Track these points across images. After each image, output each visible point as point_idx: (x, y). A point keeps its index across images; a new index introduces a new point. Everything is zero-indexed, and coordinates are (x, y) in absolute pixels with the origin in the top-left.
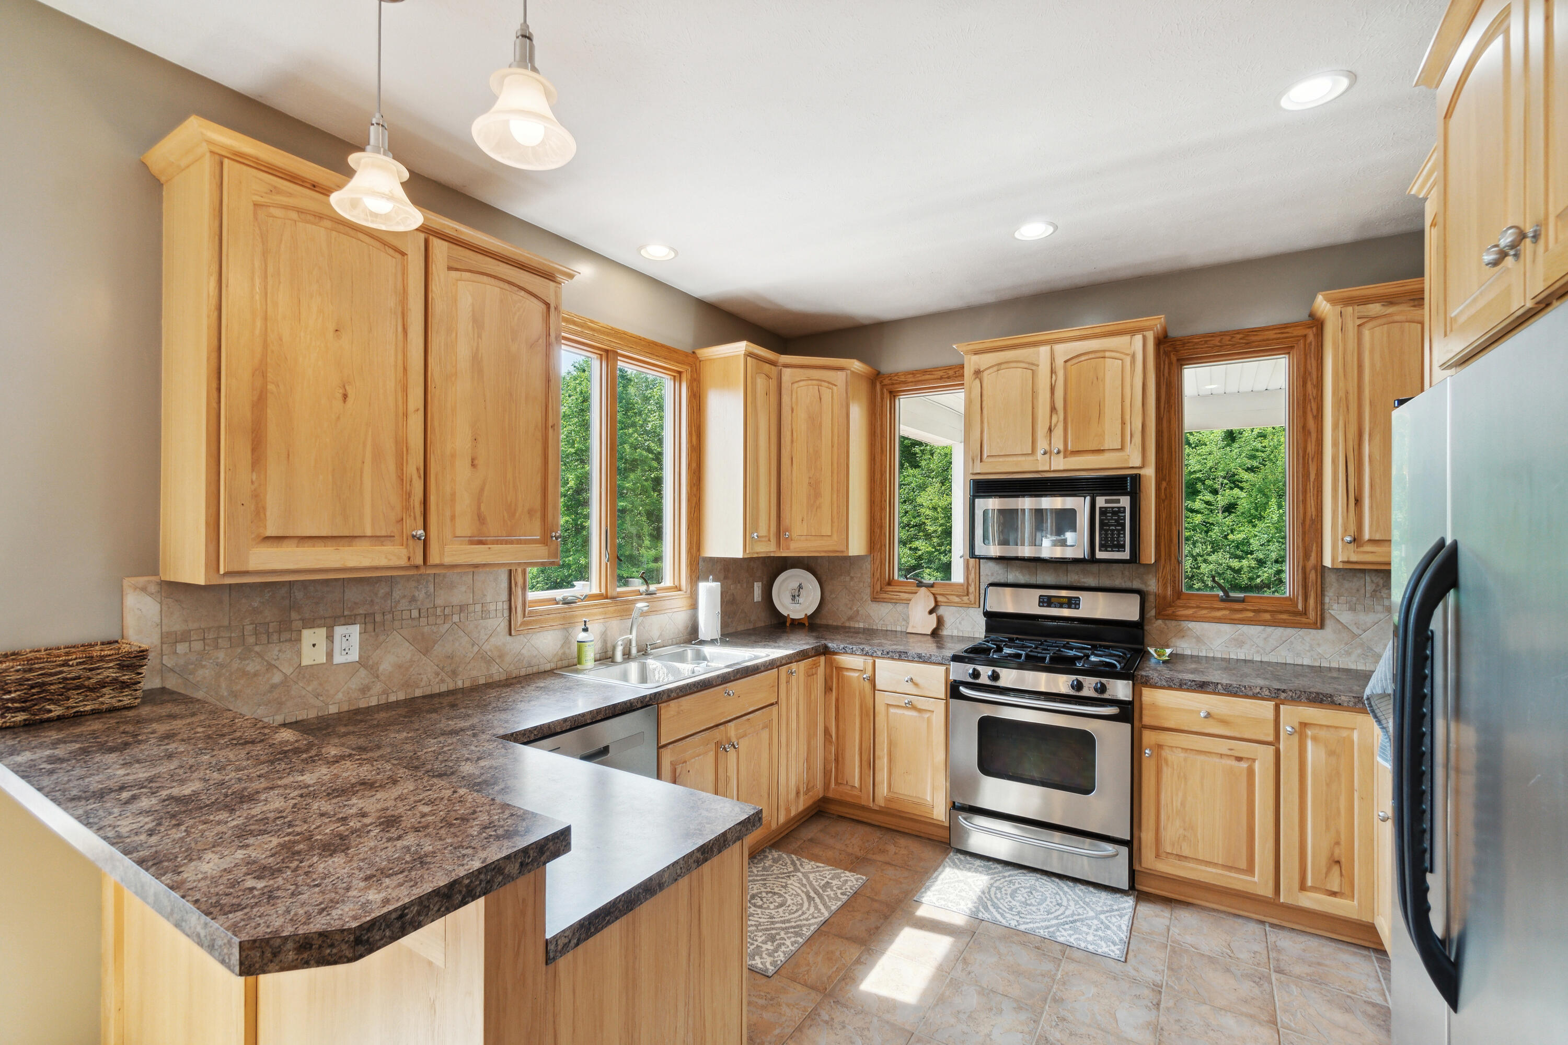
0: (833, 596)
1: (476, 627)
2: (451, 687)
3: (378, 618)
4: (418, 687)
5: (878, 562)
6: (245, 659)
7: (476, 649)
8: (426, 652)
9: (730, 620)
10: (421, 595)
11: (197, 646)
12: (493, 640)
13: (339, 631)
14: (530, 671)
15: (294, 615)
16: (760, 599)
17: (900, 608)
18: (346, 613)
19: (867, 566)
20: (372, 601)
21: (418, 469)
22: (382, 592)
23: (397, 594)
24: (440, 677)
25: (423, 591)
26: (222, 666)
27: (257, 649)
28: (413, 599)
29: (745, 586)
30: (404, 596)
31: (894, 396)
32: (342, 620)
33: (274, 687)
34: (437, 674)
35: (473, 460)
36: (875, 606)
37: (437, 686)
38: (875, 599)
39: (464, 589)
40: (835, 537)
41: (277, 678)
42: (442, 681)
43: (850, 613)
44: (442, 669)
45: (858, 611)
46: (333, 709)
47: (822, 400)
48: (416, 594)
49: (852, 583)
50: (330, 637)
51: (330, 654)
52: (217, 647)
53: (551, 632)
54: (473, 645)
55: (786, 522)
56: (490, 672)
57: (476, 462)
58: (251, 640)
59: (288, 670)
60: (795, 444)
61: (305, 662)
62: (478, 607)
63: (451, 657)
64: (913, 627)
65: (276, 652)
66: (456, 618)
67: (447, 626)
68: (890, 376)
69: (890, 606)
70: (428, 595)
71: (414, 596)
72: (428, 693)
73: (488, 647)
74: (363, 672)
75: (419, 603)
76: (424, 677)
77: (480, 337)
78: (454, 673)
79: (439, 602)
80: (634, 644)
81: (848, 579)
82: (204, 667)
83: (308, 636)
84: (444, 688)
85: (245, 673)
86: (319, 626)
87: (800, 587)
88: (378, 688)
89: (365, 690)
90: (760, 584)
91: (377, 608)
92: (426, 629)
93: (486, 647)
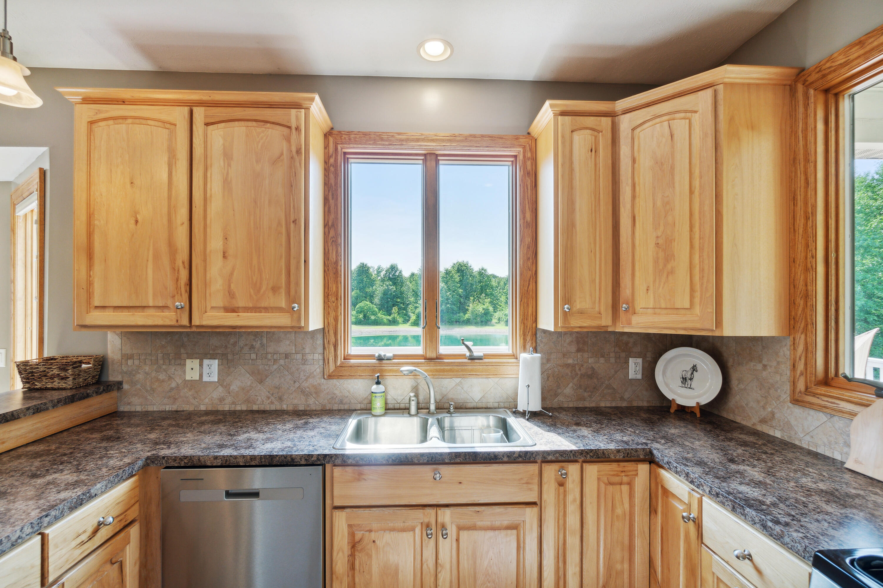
0: (742, 386)
1: (297, 370)
2: (278, 408)
3: (230, 357)
4: (255, 404)
5: (801, 348)
6: (158, 372)
7: (297, 385)
8: (261, 382)
9: (586, 394)
10: (257, 345)
11: (137, 362)
12: (311, 380)
13: (206, 362)
14: (342, 407)
15: (182, 351)
16: (639, 376)
17: (839, 423)
18: (211, 352)
19: (785, 351)
20: (226, 346)
21: (183, 263)
22: (232, 341)
23: (241, 343)
24: (270, 400)
25: (259, 342)
26: (147, 374)
27: (164, 367)
28: (252, 347)
29: (612, 360)
30: (246, 345)
31: (837, 95)
32: (209, 356)
33: (172, 389)
34: (269, 398)
35: (224, 253)
36: (797, 411)
37: (268, 406)
38: (796, 401)
39: (288, 342)
40: (697, 310)
41: (173, 385)
42: (272, 403)
43: (763, 414)
44: (272, 395)
45: (773, 414)
46: (203, 408)
47: (675, 137)
48: (254, 344)
49: (764, 374)
50: (201, 365)
51: (201, 375)
52: (145, 364)
53: (361, 380)
54: (295, 382)
55: (626, 291)
56: (308, 403)
57: (226, 255)
58: (161, 362)
59: (179, 381)
60: (637, 200)
61: (188, 378)
62: (299, 356)
63: (278, 388)
64: (856, 461)
65: (173, 370)
66: (282, 362)
67: (275, 367)
68: (818, 68)
69: (822, 417)
70: (262, 345)
71: (252, 345)
72: (262, 409)
73: (306, 385)
74: (220, 389)
75: (256, 350)
76: (259, 398)
77: (229, 165)
78: (280, 399)
79: (270, 350)
80: (432, 401)
81: (759, 367)
82: (139, 373)
83: (192, 364)
84: (273, 408)
85: (158, 380)
86: (196, 358)
87: (694, 369)
88: (229, 400)
89: (221, 400)
90: (640, 360)
91: (229, 350)
92: (261, 367)
93: (305, 384)
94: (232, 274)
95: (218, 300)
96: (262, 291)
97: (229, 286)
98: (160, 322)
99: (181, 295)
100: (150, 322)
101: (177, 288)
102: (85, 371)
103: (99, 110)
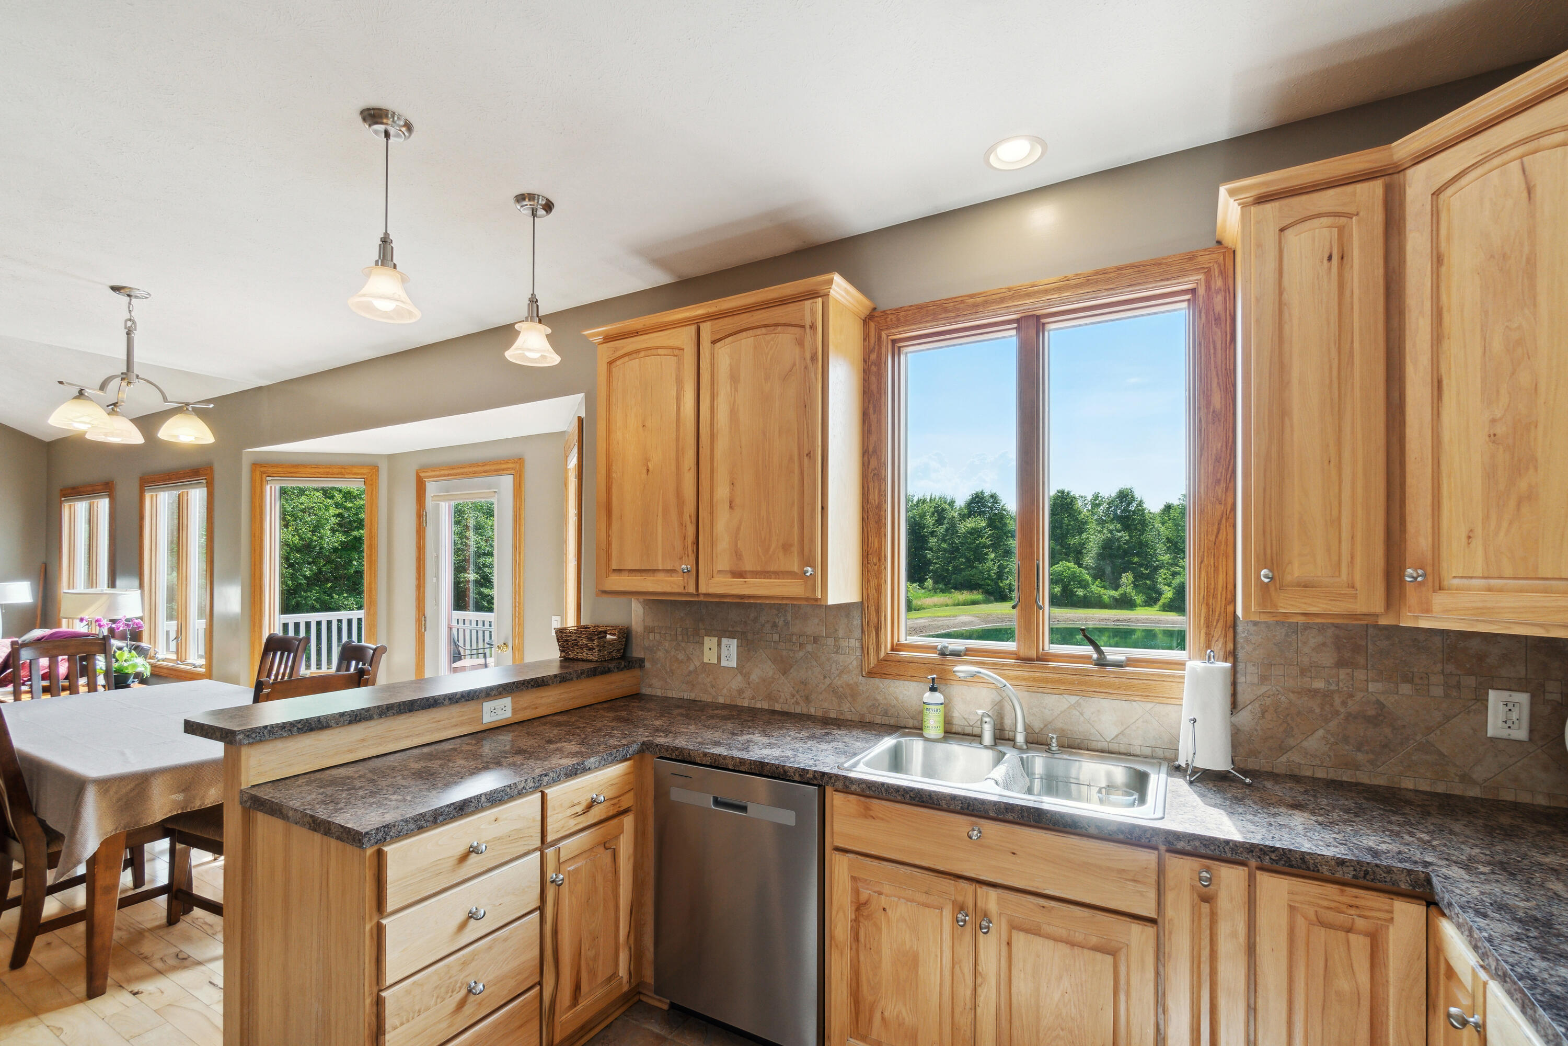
1: (828, 660)
2: (805, 711)
3: (750, 636)
4: (777, 702)
6: (677, 650)
7: (828, 681)
8: (785, 672)
9: (1360, 757)
10: (781, 623)
11: (658, 636)
12: (845, 677)
13: (725, 641)
14: (886, 720)
15: (701, 626)
16: (1521, 734)
18: (730, 629)
20: (746, 622)
21: (690, 516)
22: (752, 616)
23: (763, 619)
24: (795, 699)
25: (782, 619)
26: (667, 651)
27: (683, 644)
28: (775, 625)
29: (1438, 691)
30: (768, 621)
32: (727, 634)
33: (690, 672)
34: (793, 696)
35: (731, 502)
37: (793, 707)
39: (816, 621)
41: (692, 668)
42: (797, 703)
44: (797, 692)
46: (721, 700)
48: (777, 620)
50: (719, 645)
51: (719, 659)
52: (665, 639)
53: (915, 684)
54: (825, 677)
55: (1418, 541)
56: (842, 709)
57: (733, 505)
58: (680, 638)
59: (698, 664)
61: (706, 661)
62: (830, 641)
63: (804, 683)
65: (691, 649)
66: (809, 648)
67: (801, 654)
70: (786, 623)
71: (775, 622)
72: (785, 709)
73: (839, 683)
74: (739, 678)
75: (779, 629)
76: (782, 694)
77: (736, 390)
78: (807, 699)
79: (795, 630)
80: (1020, 727)
82: (660, 650)
83: (710, 642)
84: (798, 710)
85: (677, 660)
86: (715, 636)
88: (748, 693)
89: (741, 692)
90: (1523, 698)
91: (749, 628)
92: (784, 653)
93: (838, 682)
94: (738, 529)
95: (723, 562)
96: (771, 550)
97: (736, 546)
98: (668, 589)
99: (688, 556)
100: (659, 589)
101: (685, 547)
102: (611, 643)
103: (616, 348)
